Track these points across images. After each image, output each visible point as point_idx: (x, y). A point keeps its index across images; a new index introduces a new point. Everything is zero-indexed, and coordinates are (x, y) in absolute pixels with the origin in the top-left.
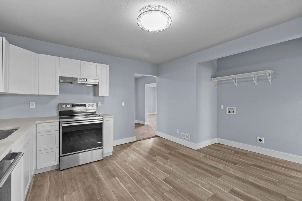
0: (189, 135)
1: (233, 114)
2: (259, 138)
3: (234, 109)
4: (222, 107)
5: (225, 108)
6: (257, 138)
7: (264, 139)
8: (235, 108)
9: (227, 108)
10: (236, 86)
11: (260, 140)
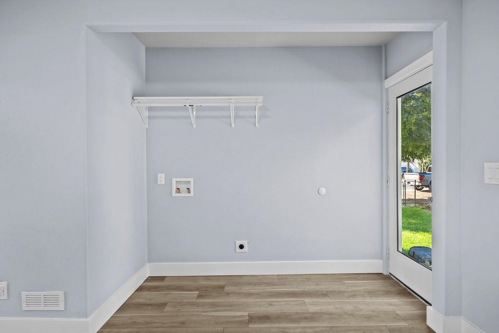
0: (61, 294)
1: (189, 195)
2: (238, 243)
3: (189, 182)
4: (161, 179)
5: (169, 181)
6: (235, 242)
7: (248, 243)
8: (192, 180)
9: (174, 180)
10: (194, 126)
11: (241, 247)
